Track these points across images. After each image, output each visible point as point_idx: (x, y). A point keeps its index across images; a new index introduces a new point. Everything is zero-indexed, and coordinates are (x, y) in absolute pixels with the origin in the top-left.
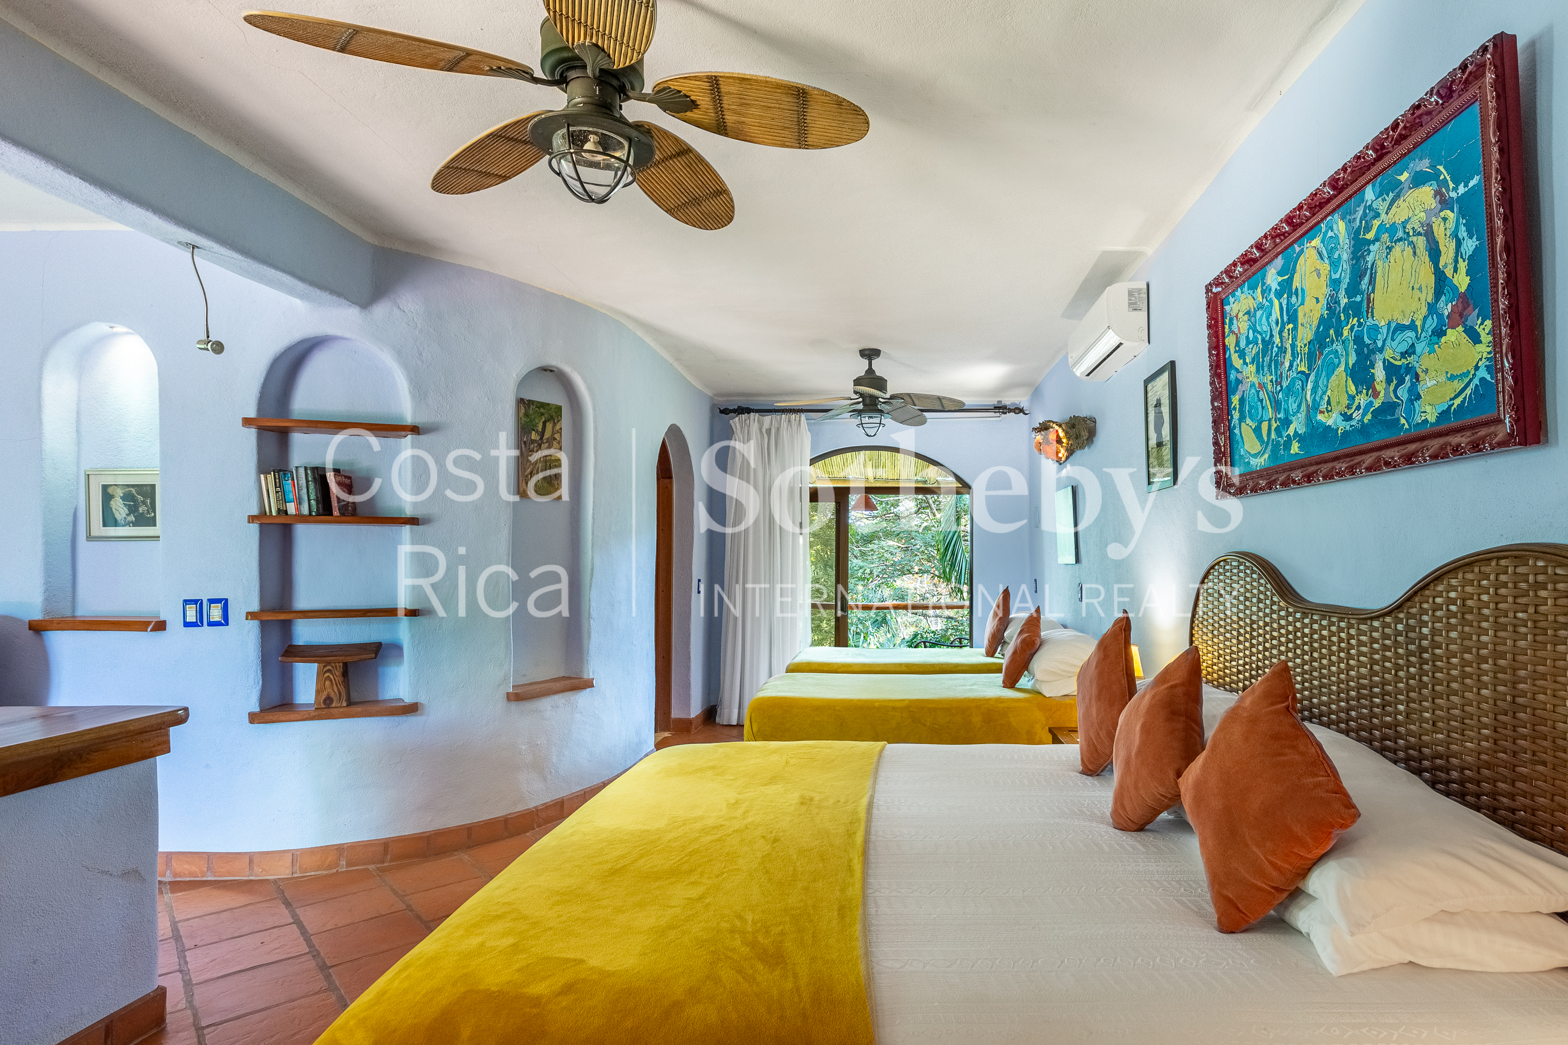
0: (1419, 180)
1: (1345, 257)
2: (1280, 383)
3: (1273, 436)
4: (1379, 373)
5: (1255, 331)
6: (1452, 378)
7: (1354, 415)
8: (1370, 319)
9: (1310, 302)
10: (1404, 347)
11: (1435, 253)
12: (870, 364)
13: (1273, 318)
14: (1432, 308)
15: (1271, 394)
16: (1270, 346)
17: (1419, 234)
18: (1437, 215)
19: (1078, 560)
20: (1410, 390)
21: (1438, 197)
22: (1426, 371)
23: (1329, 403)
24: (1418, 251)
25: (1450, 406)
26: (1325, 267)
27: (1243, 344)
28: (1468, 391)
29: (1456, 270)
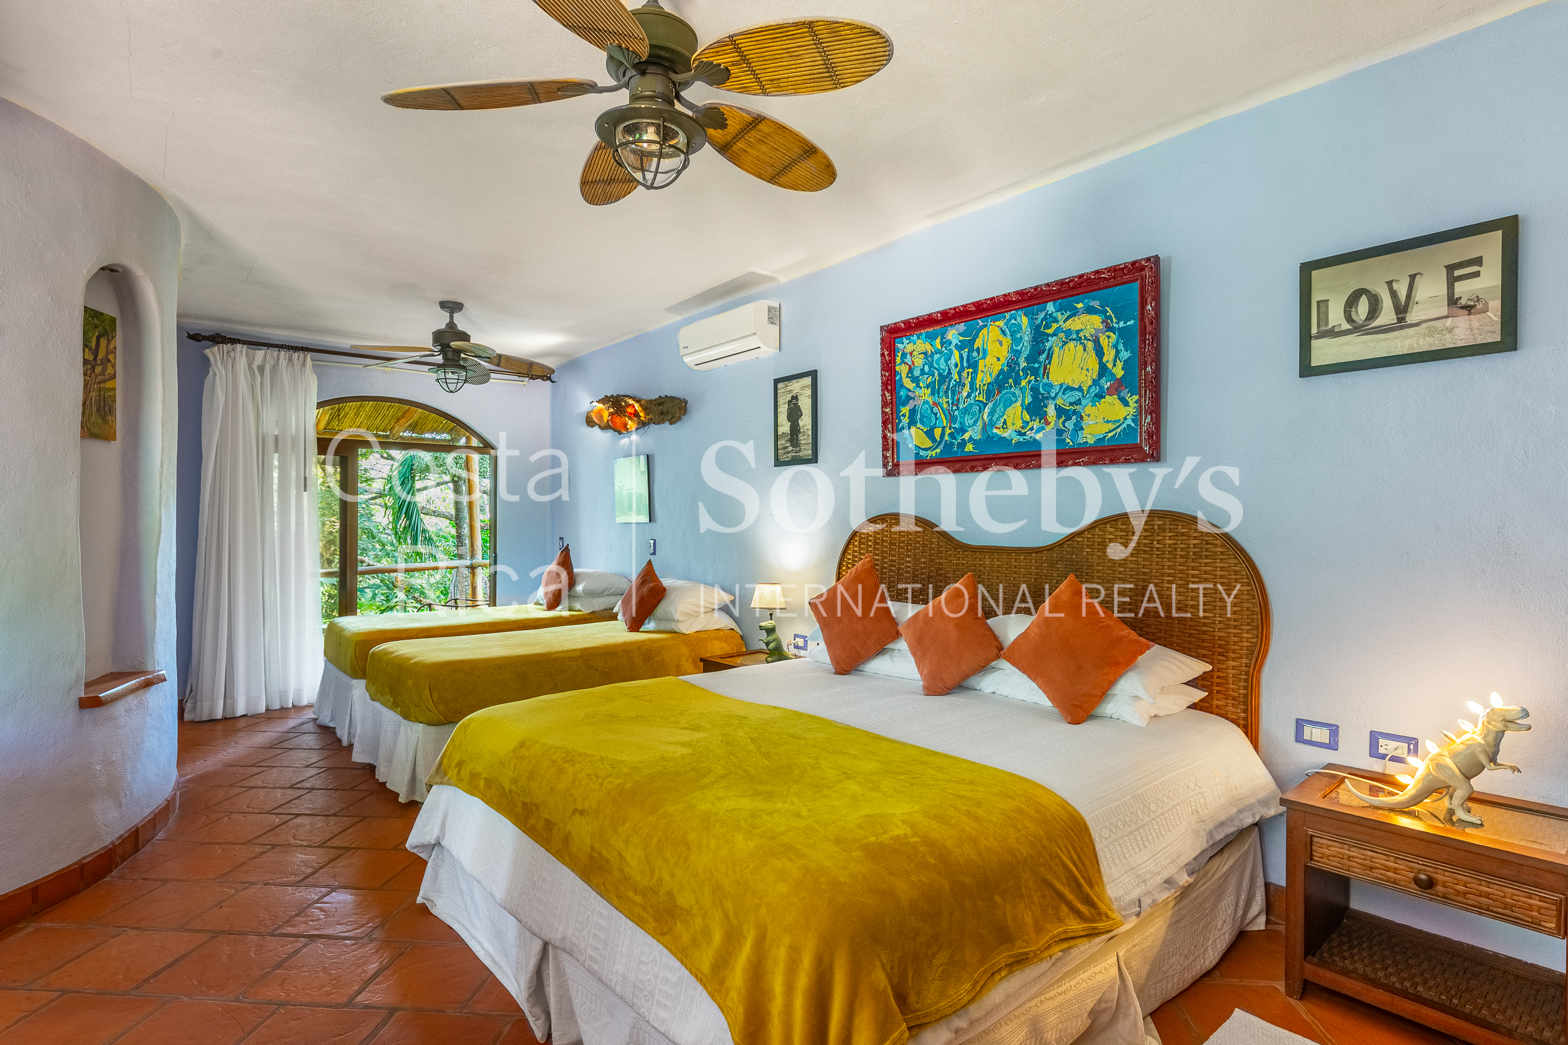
0: (1090, 310)
1: (1026, 338)
2: (957, 405)
3: (947, 438)
4: (1051, 411)
5: (931, 366)
6: (1108, 422)
7: (1027, 433)
8: (1046, 379)
9: (990, 359)
10: (1072, 400)
11: (1100, 352)
12: (451, 318)
13: (953, 361)
14: (1095, 382)
15: (946, 411)
16: (947, 380)
17: (1089, 340)
18: (1103, 333)
19: (651, 518)
20: (1075, 424)
21: (1105, 324)
22: (1089, 416)
23: (1005, 423)
24: (1087, 349)
25: (1105, 437)
26: (1007, 341)
27: (917, 373)
28: (1119, 430)
29: (1114, 365)
